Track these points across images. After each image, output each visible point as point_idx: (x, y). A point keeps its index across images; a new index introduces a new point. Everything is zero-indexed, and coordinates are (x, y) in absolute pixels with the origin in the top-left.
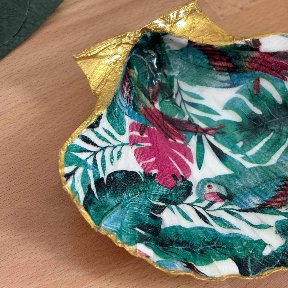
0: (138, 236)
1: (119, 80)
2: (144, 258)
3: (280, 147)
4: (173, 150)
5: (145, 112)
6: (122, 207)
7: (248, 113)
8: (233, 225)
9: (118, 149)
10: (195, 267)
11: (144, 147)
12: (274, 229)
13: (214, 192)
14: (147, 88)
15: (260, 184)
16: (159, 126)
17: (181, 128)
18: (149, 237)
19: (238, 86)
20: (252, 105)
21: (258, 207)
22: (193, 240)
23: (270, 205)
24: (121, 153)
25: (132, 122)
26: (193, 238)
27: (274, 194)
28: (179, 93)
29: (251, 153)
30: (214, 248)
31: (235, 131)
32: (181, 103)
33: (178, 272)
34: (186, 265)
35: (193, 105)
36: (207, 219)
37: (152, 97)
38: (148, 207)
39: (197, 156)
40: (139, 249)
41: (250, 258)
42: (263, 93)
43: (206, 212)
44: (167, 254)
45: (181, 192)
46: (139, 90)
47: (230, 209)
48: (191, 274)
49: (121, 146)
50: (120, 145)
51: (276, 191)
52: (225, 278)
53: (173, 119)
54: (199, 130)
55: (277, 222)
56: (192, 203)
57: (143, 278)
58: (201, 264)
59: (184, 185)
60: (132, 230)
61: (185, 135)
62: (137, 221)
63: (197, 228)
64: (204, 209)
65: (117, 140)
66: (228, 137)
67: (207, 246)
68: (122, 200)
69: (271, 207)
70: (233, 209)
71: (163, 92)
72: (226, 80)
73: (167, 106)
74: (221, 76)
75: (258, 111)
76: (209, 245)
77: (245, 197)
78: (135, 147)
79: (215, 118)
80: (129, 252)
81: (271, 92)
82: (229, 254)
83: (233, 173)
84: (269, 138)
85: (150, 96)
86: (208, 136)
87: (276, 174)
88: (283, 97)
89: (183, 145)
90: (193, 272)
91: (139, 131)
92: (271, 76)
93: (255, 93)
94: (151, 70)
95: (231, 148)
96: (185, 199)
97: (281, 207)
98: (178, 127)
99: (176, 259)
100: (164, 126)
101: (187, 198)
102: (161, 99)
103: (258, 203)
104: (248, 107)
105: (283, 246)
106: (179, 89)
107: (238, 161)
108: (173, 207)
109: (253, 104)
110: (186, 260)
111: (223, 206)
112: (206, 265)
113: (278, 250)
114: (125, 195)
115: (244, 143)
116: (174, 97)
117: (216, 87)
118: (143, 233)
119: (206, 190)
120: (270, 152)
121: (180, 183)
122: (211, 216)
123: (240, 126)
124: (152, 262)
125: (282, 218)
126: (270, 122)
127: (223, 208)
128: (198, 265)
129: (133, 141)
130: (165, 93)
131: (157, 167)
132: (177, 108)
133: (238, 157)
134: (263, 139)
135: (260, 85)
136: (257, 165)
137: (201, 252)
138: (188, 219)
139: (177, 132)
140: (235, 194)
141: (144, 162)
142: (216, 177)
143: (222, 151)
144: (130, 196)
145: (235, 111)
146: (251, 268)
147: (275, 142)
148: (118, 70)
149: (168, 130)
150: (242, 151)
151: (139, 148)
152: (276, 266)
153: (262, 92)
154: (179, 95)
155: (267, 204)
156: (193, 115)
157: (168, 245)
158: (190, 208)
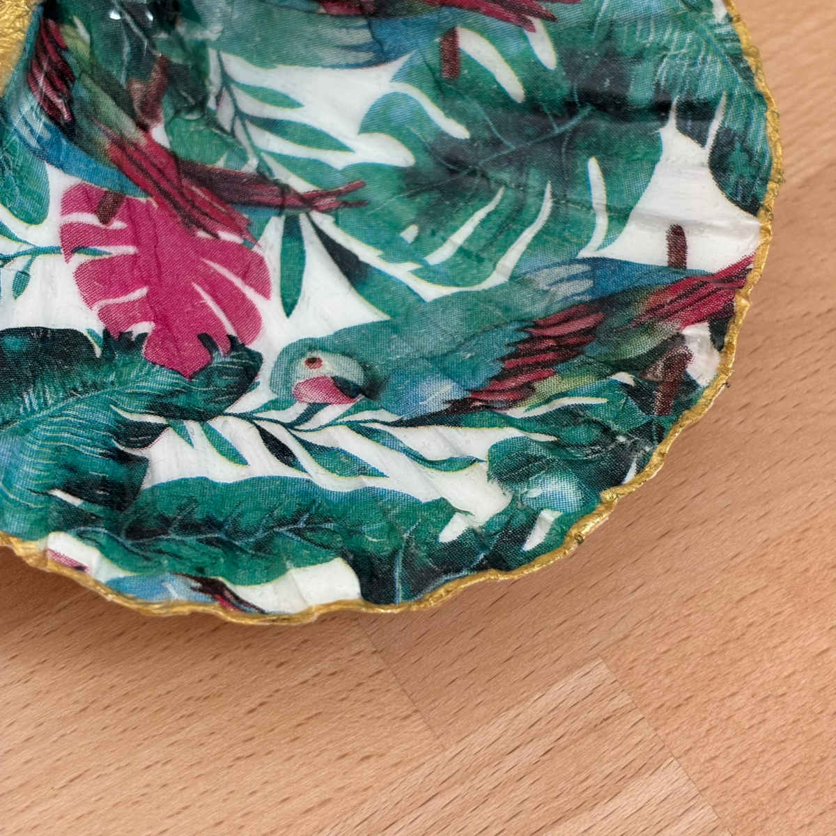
0: (55, 514)
1: (15, 57)
2: (67, 572)
3: (522, 231)
4: (208, 262)
5: (119, 153)
6: (15, 433)
7: (430, 139)
8: (368, 465)
9: (19, 264)
10: (228, 589)
11: (112, 259)
12: (485, 467)
13: (325, 377)
14: (122, 80)
15: (460, 345)
16: (166, 194)
17: (236, 197)
18: (92, 514)
19: (396, 58)
20: (441, 113)
21: (446, 410)
22: (240, 515)
23: (480, 401)
24: (28, 275)
25: (73, 184)
26: (238, 511)
27: (497, 368)
28: (225, 94)
29: (441, 255)
30: (298, 532)
31: (394, 194)
32: (233, 121)
33: (173, 606)
34: (199, 585)
35: (271, 126)
36: (291, 454)
37: (143, 109)
38: (108, 429)
39: (282, 277)
40: (53, 548)
41: (401, 554)
42: (469, 73)
43: (294, 436)
44: (147, 559)
45: (221, 382)
46: (97, 89)
47: (365, 422)
48: (214, 608)
49: (28, 258)
50: (25, 253)
51: (503, 359)
52: (316, 615)
53: (210, 172)
54: (291, 200)
55: (495, 446)
56: (252, 412)
57: (114, 638)
58: (252, 581)
59: (233, 363)
60: (42, 498)
61: (246, 216)
62: (60, 472)
63: (256, 482)
64: (289, 426)
65: (17, 240)
66: (376, 216)
67: (276, 530)
68: (18, 413)
69: (483, 406)
70: (375, 421)
71: (177, 91)
72: (361, 42)
73: (192, 133)
74: (344, 30)
75: (458, 131)
76: (280, 525)
77: (415, 383)
78: (79, 259)
79: (337, 160)
80: (24, 559)
81: (492, 70)
82: (340, 545)
83: (386, 317)
84: (490, 207)
85: (136, 106)
86: (317, 217)
87: (507, 309)
88: (525, 83)
89: (240, 247)
90: (217, 604)
91: (95, 212)
92: (488, 19)
93: (445, 75)
94: (133, 26)
95: (382, 248)
96: (232, 402)
97: (514, 403)
98: (226, 194)
99: (170, 571)
100: (182, 194)
101: (237, 399)
102: (171, 112)
103: (449, 398)
104: (429, 120)
105: (504, 512)
106: (226, 80)
107: (401, 283)
108: (193, 427)
109: (443, 109)
110: (201, 570)
111: (349, 413)
112: (267, 581)
113: (489, 524)
114: (30, 398)
115: (421, 230)
116: (211, 104)
117: (333, 67)
118: (76, 502)
119: (303, 372)
120: (494, 250)
121: (220, 358)
122: (307, 446)
123: (409, 181)
124: (91, 583)
125: (512, 433)
126: (494, 161)
127: (346, 419)
128: (243, 584)
129: (73, 241)
130: (184, 94)
131: (151, 314)
132: (220, 137)
133: (402, 271)
134: (473, 213)
135: (459, 49)
136: (455, 290)
137: (260, 547)
138: (235, 456)
139: (223, 210)
140: (387, 379)
141: (111, 301)
142: (336, 333)
143: (356, 257)
144: (50, 402)
145: (393, 135)
146: (403, 583)
147: (508, 218)
148: (9, 28)
149: (193, 206)
150: (415, 252)
151: (93, 262)
152: (473, 570)
153: (466, 72)
154: (226, 98)
155: (474, 400)
156: (272, 154)
157: (153, 534)
158: (245, 425)
